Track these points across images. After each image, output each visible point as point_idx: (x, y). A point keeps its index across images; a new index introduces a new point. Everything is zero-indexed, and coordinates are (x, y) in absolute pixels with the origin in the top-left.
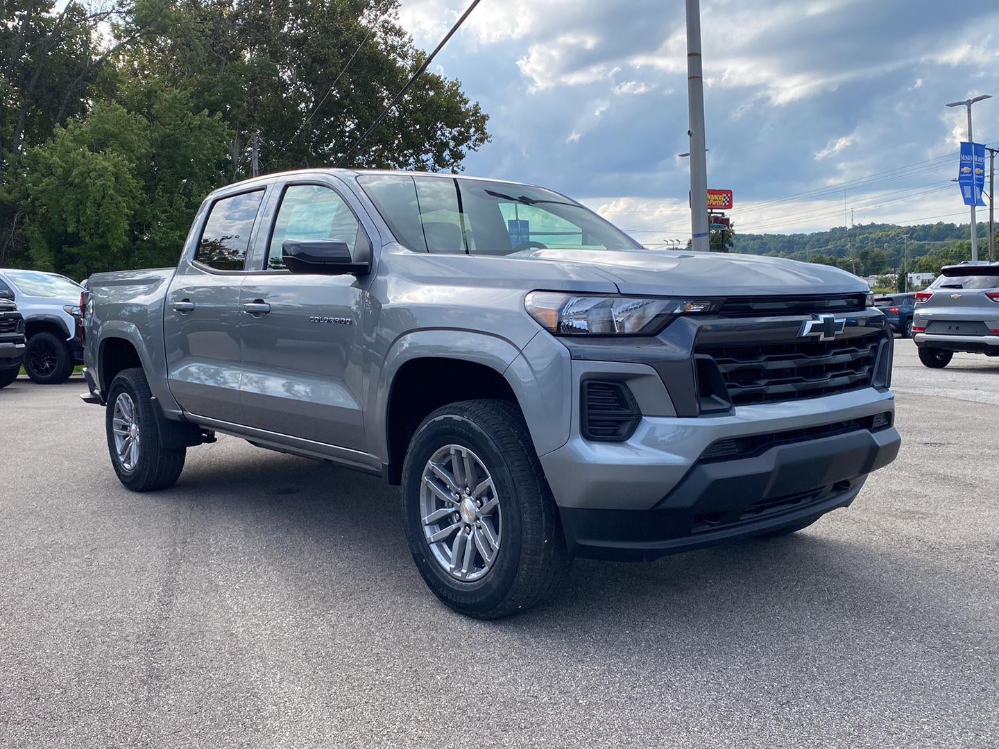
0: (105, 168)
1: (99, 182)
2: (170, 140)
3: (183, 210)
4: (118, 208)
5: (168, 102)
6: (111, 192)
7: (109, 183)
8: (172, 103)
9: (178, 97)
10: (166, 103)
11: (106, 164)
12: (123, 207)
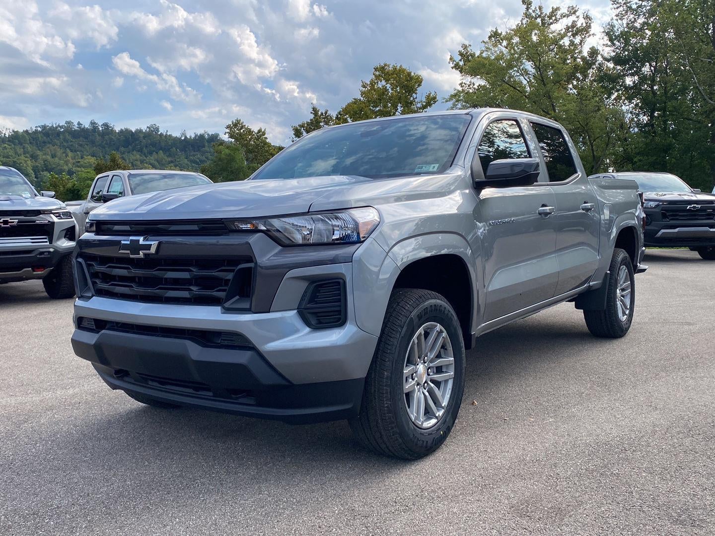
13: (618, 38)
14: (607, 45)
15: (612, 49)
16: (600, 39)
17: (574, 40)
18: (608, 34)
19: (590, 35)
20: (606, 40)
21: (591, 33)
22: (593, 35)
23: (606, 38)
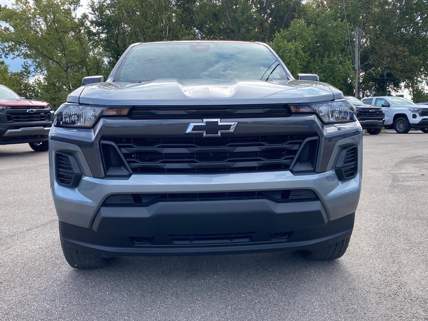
0: (291, 48)
1: (289, 55)
2: (324, 34)
3: (326, 64)
4: (296, 65)
5: (324, 17)
6: (293, 58)
7: (292, 55)
8: (325, 17)
9: (327, 15)
10: (323, 18)
11: (292, 47)
12: (298, 65)
13: (97, 9)
14: (91, 14)
15: (94, 16)
16: (86, 9)
17: (70, 7)
18: (91, 6)
19: (79, 6)
20: (90, 10)
21: (80, 4)
22: (81, 5)
23: (90, 9)
